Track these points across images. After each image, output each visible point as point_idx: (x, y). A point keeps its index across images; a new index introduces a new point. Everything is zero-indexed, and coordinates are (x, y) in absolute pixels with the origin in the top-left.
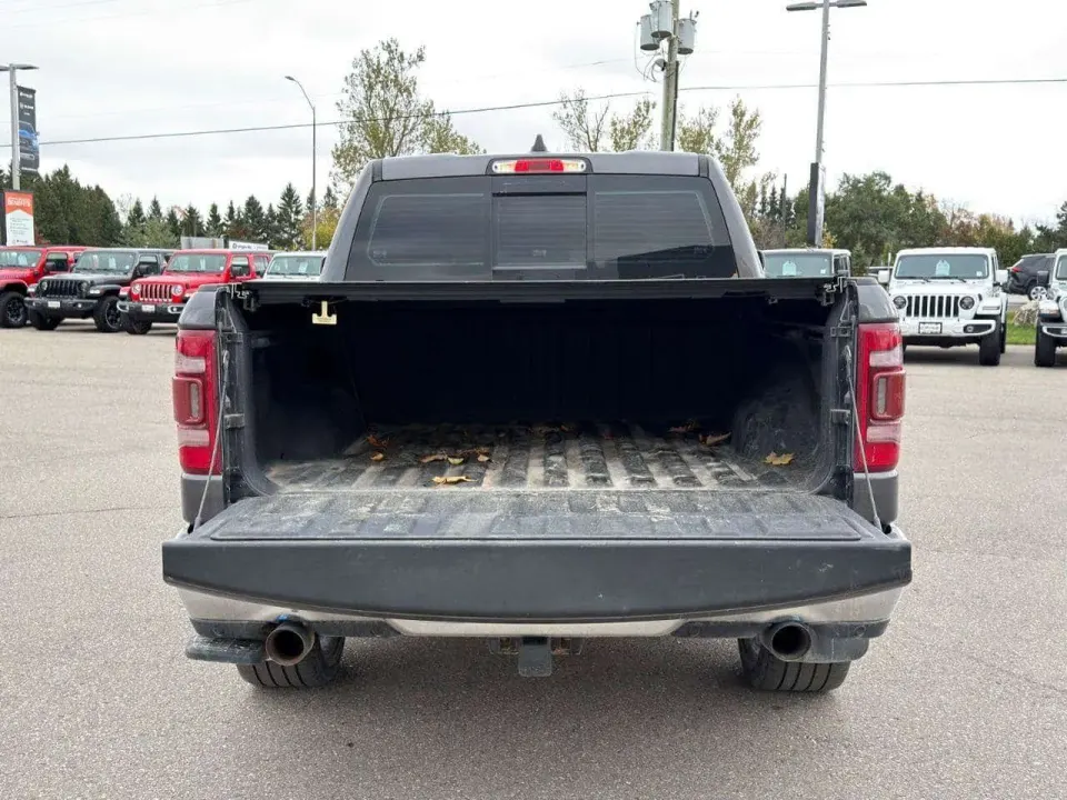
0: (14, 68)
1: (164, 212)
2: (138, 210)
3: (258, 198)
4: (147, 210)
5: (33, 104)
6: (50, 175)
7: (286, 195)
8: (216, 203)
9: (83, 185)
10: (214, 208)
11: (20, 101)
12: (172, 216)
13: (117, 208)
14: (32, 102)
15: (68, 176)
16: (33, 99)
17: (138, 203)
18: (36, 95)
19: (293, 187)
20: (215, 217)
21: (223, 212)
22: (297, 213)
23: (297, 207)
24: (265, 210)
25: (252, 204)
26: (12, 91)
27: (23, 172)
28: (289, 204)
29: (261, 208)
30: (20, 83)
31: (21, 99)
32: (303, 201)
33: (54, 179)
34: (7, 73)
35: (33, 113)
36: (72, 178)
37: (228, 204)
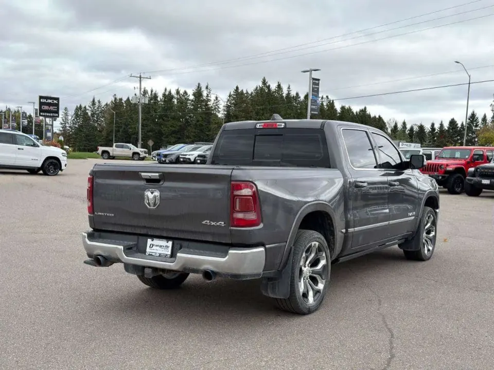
0: (311, 71)
1: (408, 127)
2: (396, 126)
3: (456, 119)
4: (400, 126)
5: (319, 85)
6: (358, 111)
7: (471, 117)
8: (434, 122)
9: (372, 116)
10: (433, 125)
11: (313, 84)
12: (412, 129)
13: (387, 126)
14: (318, 84)
15: (366, 112)
16: (319, 83)
17: (396, 124)
18: (320, 81)
19: (475, 112)
20: (433, 128)
21: (437, 126)
22: (477, 126)
23: (476, 124)
24: (459, 125)
25: (453, 123)
26: (310, 80)
27: (311, 114)
28: (472, 122)
29: (457, 124)
30: (313, 76)
31: (314, 84)
32: (480, 120)
33: (360, 113)
34: (309, 73)
35: (318, 89)
36: (368, 112)
37: (440, 123)
